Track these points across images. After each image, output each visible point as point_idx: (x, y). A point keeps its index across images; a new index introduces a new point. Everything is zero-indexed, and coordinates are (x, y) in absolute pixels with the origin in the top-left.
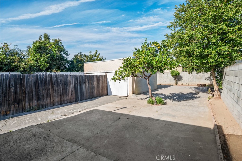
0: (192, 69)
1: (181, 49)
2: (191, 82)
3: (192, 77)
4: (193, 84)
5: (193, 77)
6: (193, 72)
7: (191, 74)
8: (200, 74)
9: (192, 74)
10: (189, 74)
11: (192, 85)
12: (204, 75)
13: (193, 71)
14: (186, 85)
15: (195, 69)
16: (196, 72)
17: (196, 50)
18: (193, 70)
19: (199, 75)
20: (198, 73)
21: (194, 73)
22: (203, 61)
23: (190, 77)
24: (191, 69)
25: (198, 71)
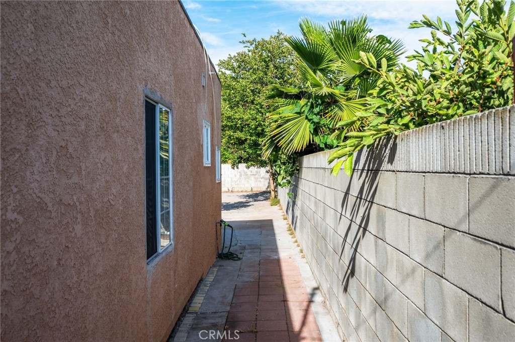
0: (238, 158)
1: (232, 133)
2: (236, 185)
3: (238, 176)
4: (240, 190)
5: (241, 176)
6: (240, 165)
7: (235, 168)
8: (252, 168)
9: (238, 168)
10: (233, 168)
11: (238, 191)
12: (260, 172)
13: (240, 162)
14: (227, 192)
15: (245, 159)
16: (245, 164)
17: (249, 137)
18: (241, 160)
19: (251, 172)
20: (249, 167)
21: (242, 166)
22: (258, 152)
23: (236, 176)
24: (236, 157)
25: (250, 163)
